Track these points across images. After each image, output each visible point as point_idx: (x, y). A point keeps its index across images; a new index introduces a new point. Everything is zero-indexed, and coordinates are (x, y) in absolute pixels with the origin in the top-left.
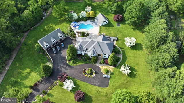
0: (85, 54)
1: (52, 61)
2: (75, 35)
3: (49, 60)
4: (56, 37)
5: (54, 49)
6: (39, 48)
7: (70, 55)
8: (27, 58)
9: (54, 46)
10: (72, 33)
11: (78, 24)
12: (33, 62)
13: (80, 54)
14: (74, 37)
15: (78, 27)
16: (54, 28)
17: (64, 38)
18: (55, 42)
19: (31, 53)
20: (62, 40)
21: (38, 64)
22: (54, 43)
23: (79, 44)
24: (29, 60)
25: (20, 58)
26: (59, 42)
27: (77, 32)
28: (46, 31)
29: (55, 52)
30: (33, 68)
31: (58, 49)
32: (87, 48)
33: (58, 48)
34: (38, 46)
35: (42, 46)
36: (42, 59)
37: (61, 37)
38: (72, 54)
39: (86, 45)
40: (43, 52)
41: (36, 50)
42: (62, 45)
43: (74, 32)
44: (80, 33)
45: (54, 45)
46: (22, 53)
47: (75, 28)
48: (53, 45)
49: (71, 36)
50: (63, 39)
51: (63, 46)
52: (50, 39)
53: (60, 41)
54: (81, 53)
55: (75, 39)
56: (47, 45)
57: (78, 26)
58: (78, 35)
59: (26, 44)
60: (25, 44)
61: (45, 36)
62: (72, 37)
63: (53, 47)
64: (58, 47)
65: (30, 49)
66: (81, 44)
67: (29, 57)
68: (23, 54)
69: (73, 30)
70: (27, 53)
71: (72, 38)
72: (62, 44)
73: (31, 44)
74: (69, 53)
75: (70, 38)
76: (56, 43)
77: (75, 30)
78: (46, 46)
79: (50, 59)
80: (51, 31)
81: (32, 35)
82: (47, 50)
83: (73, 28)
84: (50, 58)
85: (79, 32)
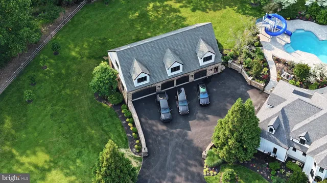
0: (290, 159)
1: (145, 149)
2: (265, 69)
3: (131, 141)
4: (186, 55)
5: (163, 102)
6: (109, 79)
7: (231, 142)
8: (49, 108)
9: (170, 89)
10: (253, 58)
11: (291, 29)
12: (65, 129)
13: (268, 155)
14: (257, 77)
15: (287, 39)
16: (184, 19)
17: (216, 69)
18: (177, 75)
19: (68, 91)
20: (204, 72)
21: (83, 144)
22: (174, 77)
23: (278, 108)
24: (52, 115)
25: (20, 100)
26: (191, 79)
27: (277, 60)
28: (150, 22)
29: (163, 116)
30: (60, 151)
31: (182, 108)
32: (307, 136)
33: (182, 101)
34: (105, 71)
35: (121, 76)
36: (103, 130)
37: (206, 59)
38: (240, 141)
39: (306, 122)
40: (116, 101)
41: (91, 84)
42: (201, 96)
43: (262, 54)
44: (290, 66)
45: (169, 83)
46: (33, 82)
47: (274, 41)
48: (164, 86)
49: (248, 68)
50: (210, 73)
51: (202, 102)
52: (163, 56)
53: (197, 75)
54: (275, 150)
55: (263, 85)
56: (143, 75)
57: (289, 34)
58: (280, 74)
59: (56, 54)
60: (56, 50)
61: (138, 40)
62: (250, 75)
63: (162, 94)
64: (182, 96)
65: (68, 75)
66: (287, 113)
67: (57, 107)
68: (37, 87)
69: (260, 45)
70: (53, 89)
71: (250, 78)
72: (202, 90)
73: (74, 58)
74: (227, 133)
75: (241, 75)
76: (179, 81)
77: (270, 49)
78: (140, 80)
79: (138, 138)
80: (171, 25)
81: (88, 22)
82: (134, 96)
83: (264, 38)
84: (137, 133)
85: (285, 63)
